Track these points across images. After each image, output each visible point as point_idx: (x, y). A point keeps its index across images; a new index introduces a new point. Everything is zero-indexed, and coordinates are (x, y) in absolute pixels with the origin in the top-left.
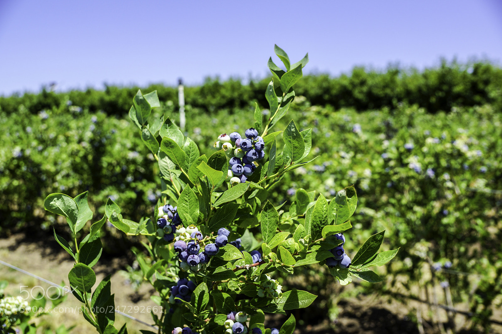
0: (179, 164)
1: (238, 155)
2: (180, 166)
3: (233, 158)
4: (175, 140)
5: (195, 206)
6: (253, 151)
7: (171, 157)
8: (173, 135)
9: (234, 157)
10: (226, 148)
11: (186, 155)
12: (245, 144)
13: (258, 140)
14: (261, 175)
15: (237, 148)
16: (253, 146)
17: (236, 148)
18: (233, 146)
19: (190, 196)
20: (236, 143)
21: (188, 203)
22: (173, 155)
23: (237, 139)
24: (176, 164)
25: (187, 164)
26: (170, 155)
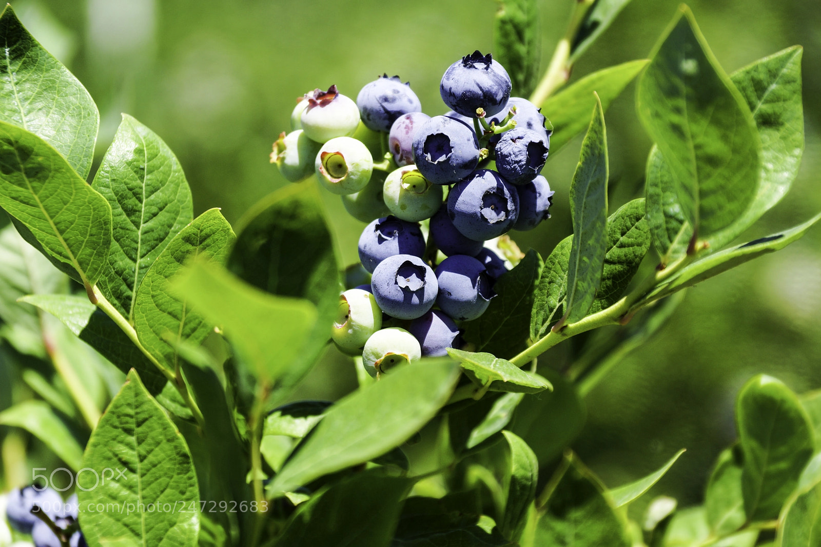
0: (80, 263)
1: (403, 207)
2: (83, 276)
3: (376, 222)
4: (53, 133)
5: (177, 492)
6: (487, 182)
7: (32, 229)
8: (39, 105)
9: (385, 216)
10: (339, 168)
11: (113, 213)
12: (438, 143)
13: (510, 123)
14: (534, 311)
15: (397, 167)
16: (483, 152)
17: (395, 165)
18: (377, 157)
19: (149, 440)
20: (395, 139)
21: (135, 478)
22: (41, 218)
23: (399, 113)
24: (65, 268)
25: (123, 262)
26: (25, 215)
